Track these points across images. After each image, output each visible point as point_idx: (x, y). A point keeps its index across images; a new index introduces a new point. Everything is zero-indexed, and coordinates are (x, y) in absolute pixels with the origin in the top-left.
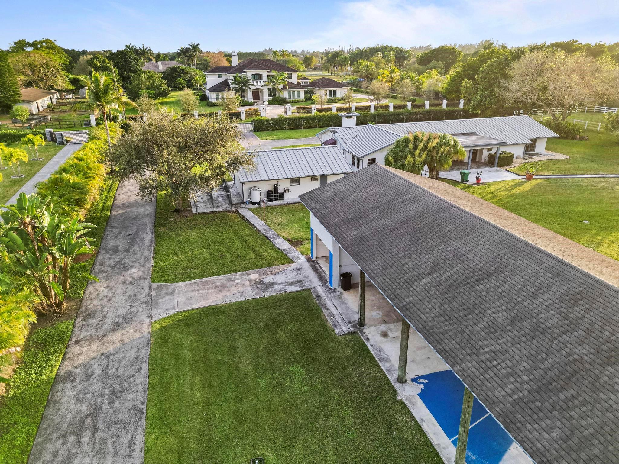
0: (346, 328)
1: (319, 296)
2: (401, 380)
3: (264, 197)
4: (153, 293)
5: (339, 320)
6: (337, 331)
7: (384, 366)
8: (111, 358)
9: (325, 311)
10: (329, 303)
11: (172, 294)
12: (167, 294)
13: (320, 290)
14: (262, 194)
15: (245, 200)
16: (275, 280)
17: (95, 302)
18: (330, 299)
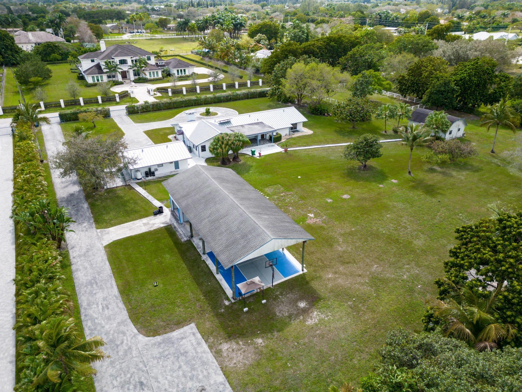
0: (185, 239)
1: (175, 227)
2: (204, 254)
3: (144, 175)
4: (99, 234)
5: (183, 236)
6: (182, 240)
7: (199, 250)
8: (92, 261)
9: (178, 233)
10: (179, 230)
11: (108, 233)
12: (106, 234)
13: (176, 224)
14: (142, 174)
15: (133, 177)
16: (155, 222)
17: (73, 241)
18: (180, 228)
